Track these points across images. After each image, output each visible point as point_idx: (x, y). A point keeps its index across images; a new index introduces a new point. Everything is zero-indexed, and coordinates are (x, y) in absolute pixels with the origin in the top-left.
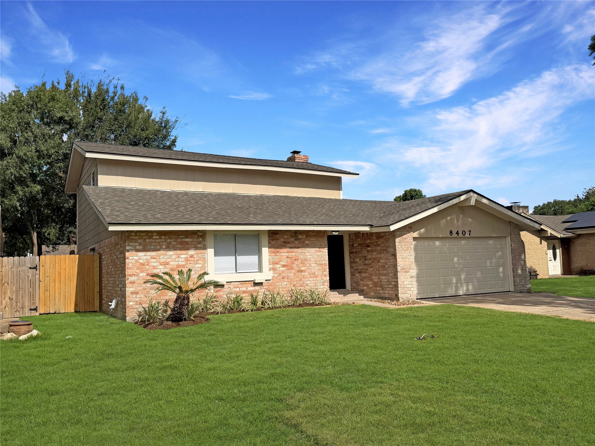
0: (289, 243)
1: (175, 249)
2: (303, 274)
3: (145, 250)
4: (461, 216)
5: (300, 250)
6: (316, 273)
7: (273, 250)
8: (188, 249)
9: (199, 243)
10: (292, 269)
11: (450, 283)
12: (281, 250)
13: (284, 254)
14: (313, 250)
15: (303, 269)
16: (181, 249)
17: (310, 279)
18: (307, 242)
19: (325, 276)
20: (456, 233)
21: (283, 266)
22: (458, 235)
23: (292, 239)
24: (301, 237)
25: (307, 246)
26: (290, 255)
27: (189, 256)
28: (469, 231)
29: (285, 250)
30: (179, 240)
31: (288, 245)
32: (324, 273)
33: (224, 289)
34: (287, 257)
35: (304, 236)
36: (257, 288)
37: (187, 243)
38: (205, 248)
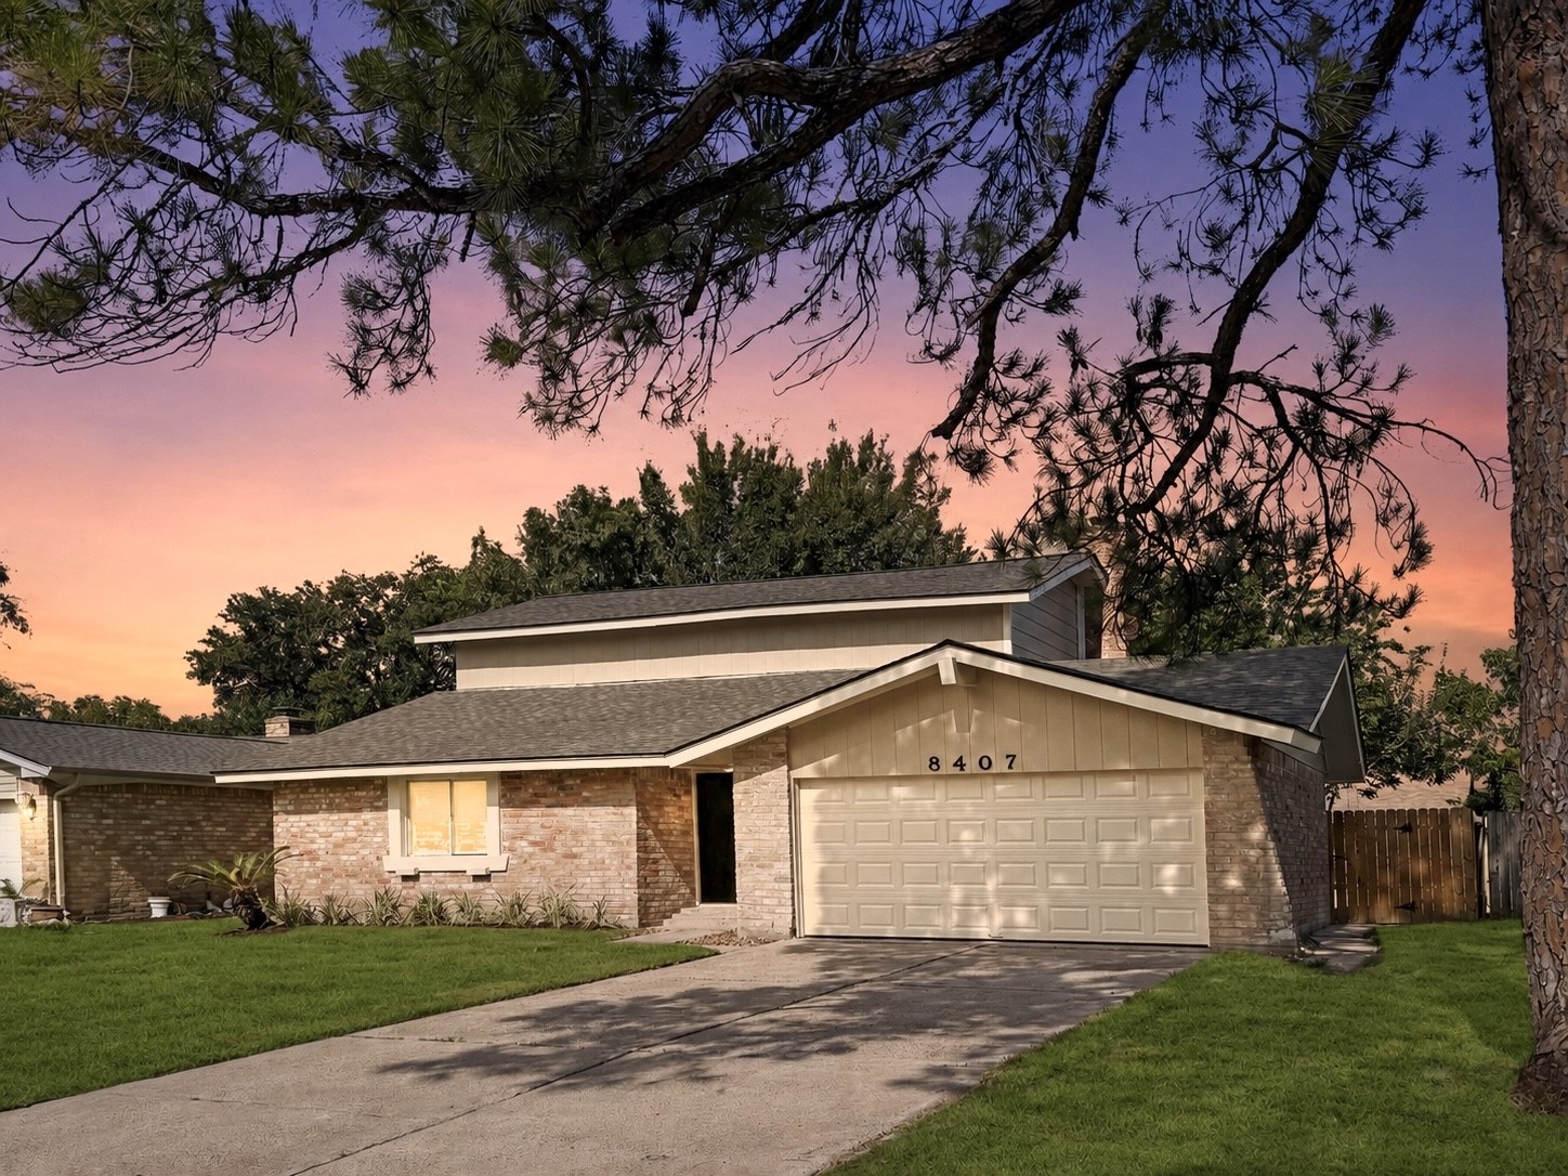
0: (545, 796)
1: (340, 809)
2: (576, 861)
3: (298, 812)
4: (976, 712)
5: (570, 811)
6: (607, 861)
7: (509, 810)
8: (360, 810)
9: (378, 799)
10: (553, 850)
11: (942, 905)
12: (526, 812)
13: (532, 820)
14: (600, 811)
15: (575, 850)
16: (351, 810)
17: (592, 873)
18: (585, 794)
19: (629, 868)
20: (955, 765)
21: (534, 844)
22: (962, 769)
23: (553, 789)
24: (571, 782)
25: (586, 802)
26: (547, 821)
27: (361, 823)
28: (1008, 756)
29: (535, 811)
30: (347, 795)
31: (543, 800)
32: (627, 861)
33: (417, 885)
34: (543, 826)
35: (578, 781)
36: (480, 885)
37: (359, 799)
38: (385, 808)
